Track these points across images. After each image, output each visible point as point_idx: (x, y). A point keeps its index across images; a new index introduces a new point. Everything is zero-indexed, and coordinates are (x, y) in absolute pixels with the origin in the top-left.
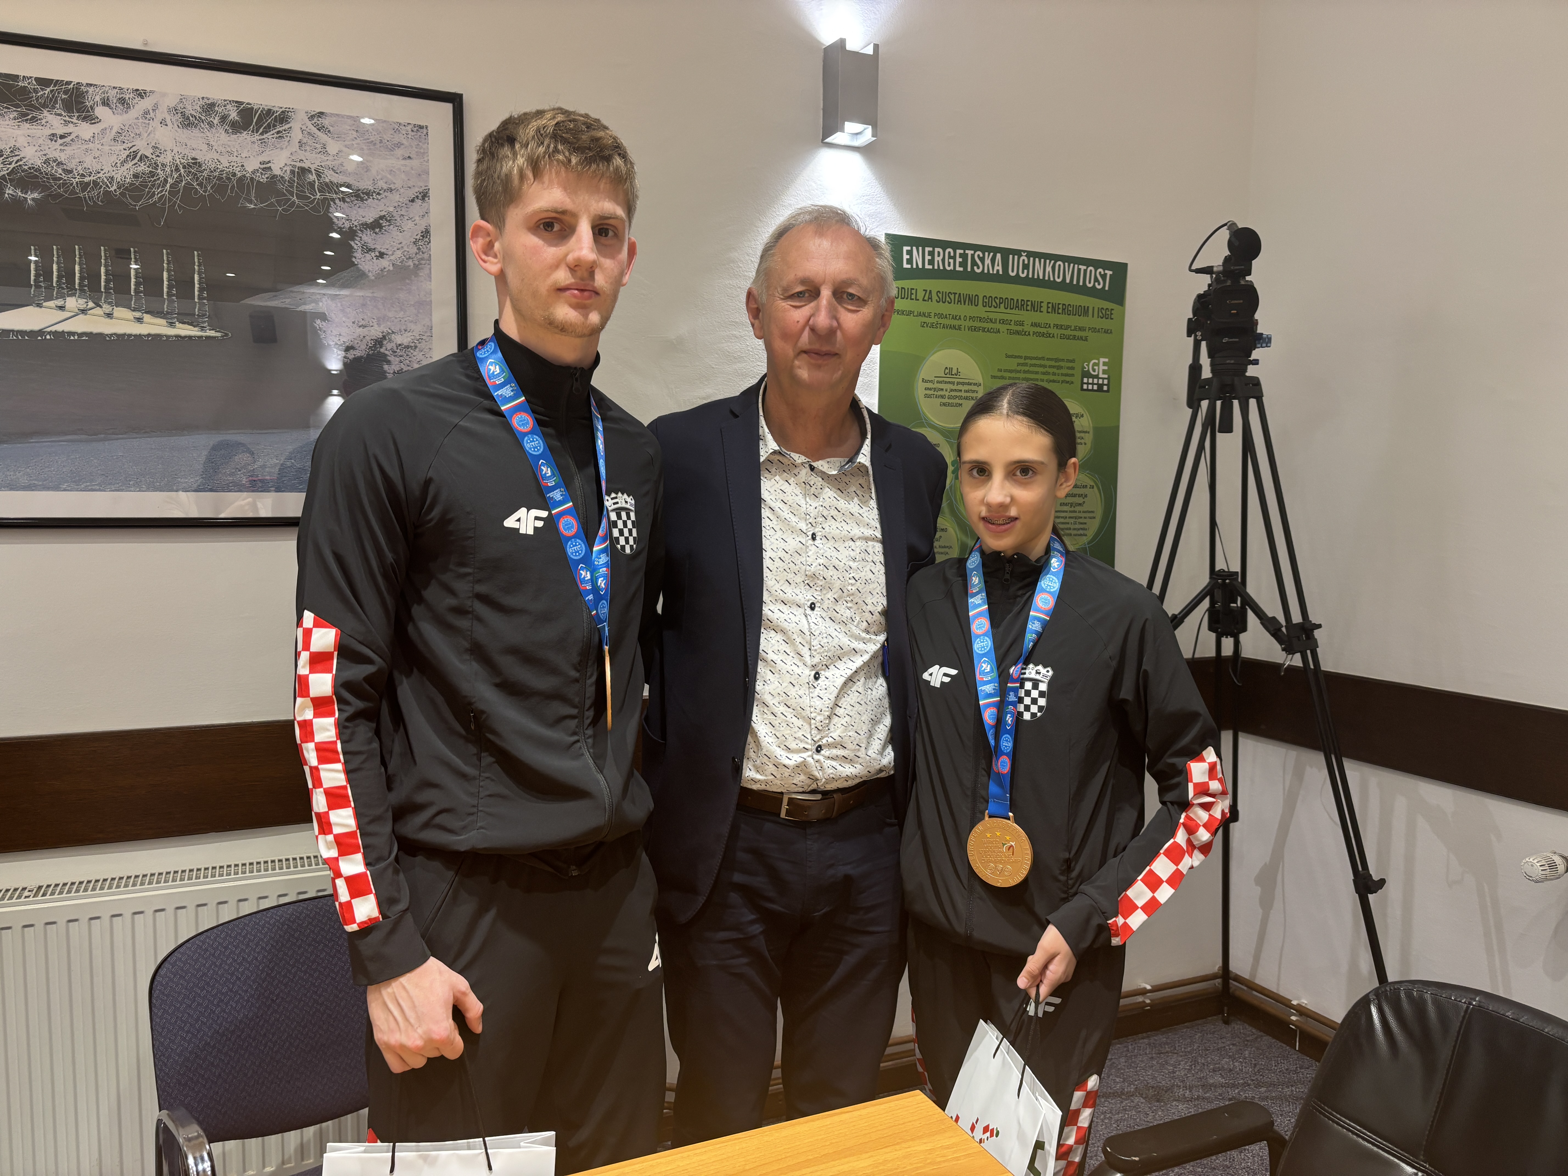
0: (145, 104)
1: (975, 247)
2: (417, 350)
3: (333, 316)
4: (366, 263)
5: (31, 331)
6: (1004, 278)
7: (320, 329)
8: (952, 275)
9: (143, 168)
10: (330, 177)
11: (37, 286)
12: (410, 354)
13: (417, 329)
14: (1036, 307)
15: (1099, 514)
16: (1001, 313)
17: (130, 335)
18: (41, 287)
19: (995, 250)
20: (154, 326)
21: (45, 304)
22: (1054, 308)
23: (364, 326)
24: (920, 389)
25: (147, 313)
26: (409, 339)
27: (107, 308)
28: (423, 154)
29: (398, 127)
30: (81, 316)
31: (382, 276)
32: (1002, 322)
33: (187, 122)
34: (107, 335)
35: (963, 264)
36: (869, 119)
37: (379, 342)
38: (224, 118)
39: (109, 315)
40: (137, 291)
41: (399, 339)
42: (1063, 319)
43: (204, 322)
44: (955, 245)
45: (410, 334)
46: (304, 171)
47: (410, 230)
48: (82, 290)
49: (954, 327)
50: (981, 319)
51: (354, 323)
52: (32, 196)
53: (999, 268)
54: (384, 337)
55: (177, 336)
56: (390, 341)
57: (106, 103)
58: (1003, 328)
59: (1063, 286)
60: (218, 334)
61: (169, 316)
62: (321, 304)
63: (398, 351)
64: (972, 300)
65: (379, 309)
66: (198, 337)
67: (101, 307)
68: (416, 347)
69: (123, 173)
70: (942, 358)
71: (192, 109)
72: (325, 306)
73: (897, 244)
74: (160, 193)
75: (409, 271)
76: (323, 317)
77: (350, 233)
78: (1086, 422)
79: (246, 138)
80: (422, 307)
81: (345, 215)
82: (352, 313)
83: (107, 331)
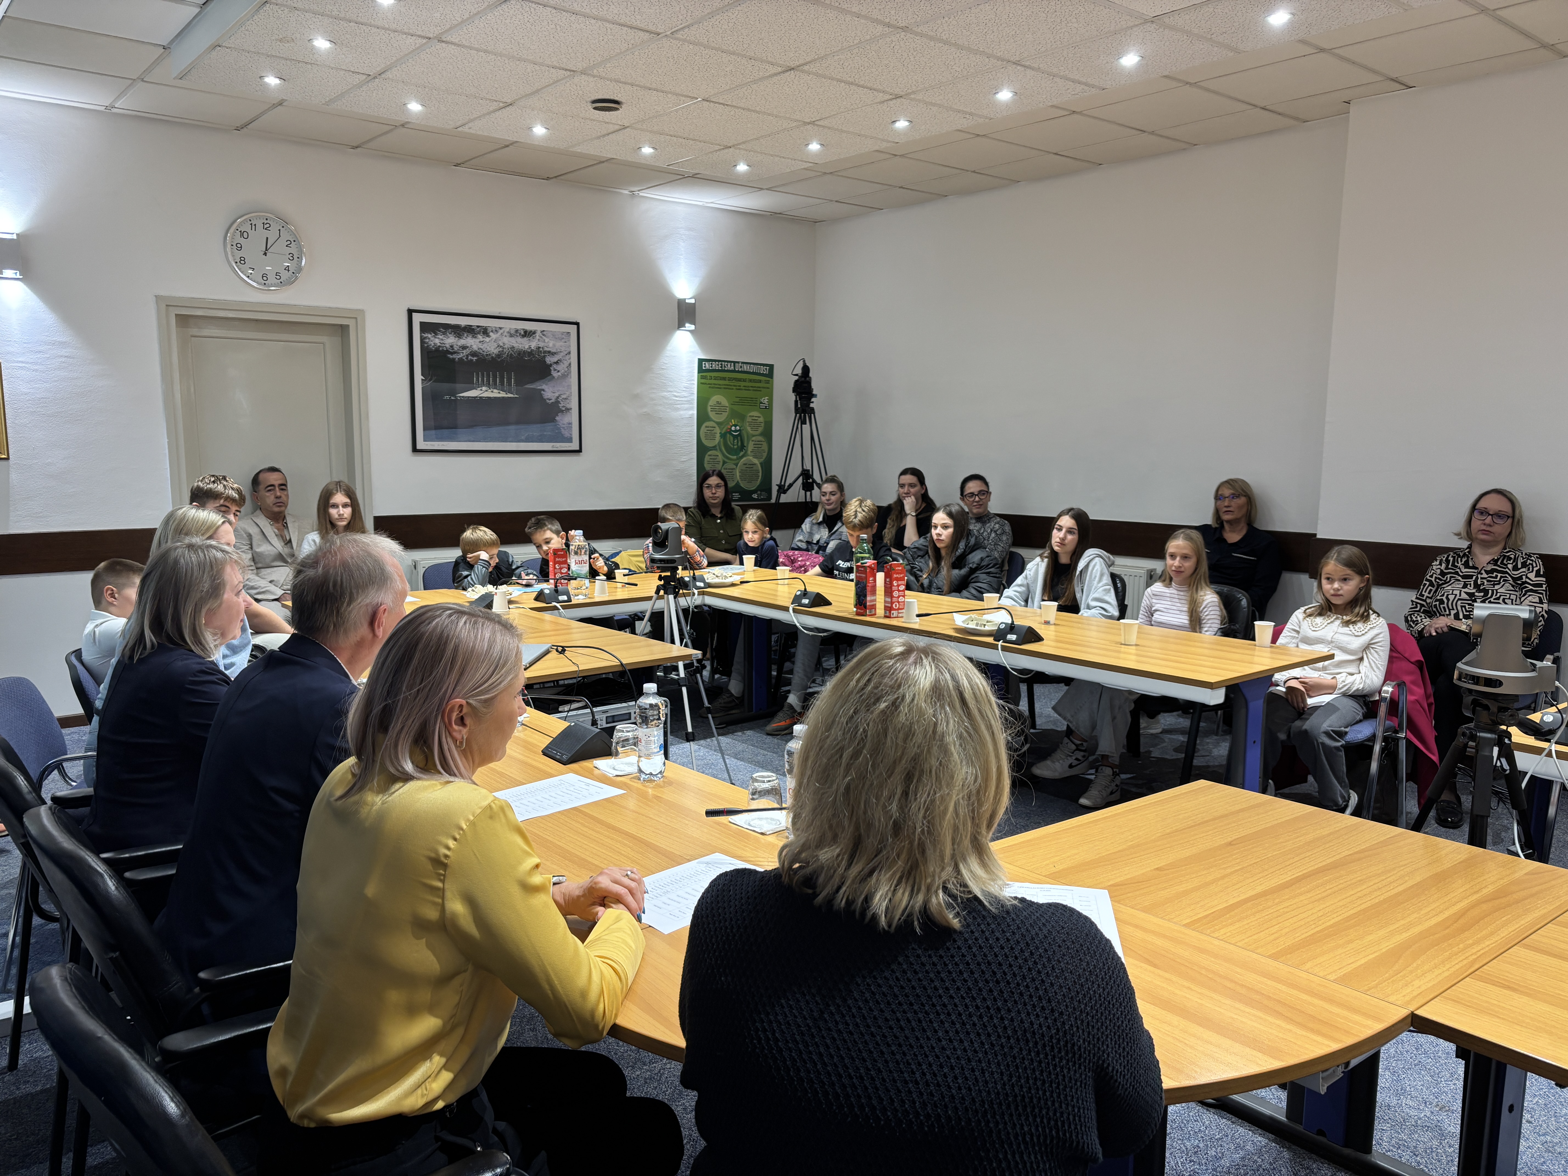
0: (501, 331)
1: (725, 361)
3: (546, 390)
4: (555, 374)
5: (474, 397)
6: (734, 371)
8: (718, 371)
9: (501, 349)
10: (546, 349)
12: (566, 401)
13: (568, 393)
14: (744, 380)
15: (767, 451)
16: (734, 383)
18: (477, 384)
19: (731, 362)
20: (503, 394)
21: (478, 389)
22: (751, 381)
23: (554, 393)
24: (709, 409)
25: (501, 391)
26: (566, 396)
27: (492, 390)
28: (569, 341)
29: (563, 333)
30: (485, 392)
31: (559, 378)
32: (734, 385)
33: (511, 336)
35: (721, 367)
36: (693, 322)
37: (558, 397)
38: (520, 334)
39: (492, 392)
40: (499, 384)
41: (563, 397)
42: (754, 384)
43: (514, 393)
44: (719, 361)
46: (539, 348)
47: (566, 364)
48: (486, 385)
49: (719, 388)
50: (727, 385)
51: (551, 392)
52: (475, 358)
53: (732, 368)
56: (560, 397)
57: (492, 332)
58: (734, 388)
59: (753, 373)
61: (506, 391)
63: (563, 400)
64: (724, 379)
65: (558, 388)
67: (490, 389)
68: (567, 399)
69: (496, 351)
70: (716, 398)
71: (513, 332)
72: (544, 387)
73: (701, 361)
74: (505, 356)
75: (566, 375)
76: (543, 390)
77: (551, 365)
78: (761, 419)
79: (525, 339)
80: (569, 387)
81: (549, 360)
82: (551, 389)
83: (491, 396)
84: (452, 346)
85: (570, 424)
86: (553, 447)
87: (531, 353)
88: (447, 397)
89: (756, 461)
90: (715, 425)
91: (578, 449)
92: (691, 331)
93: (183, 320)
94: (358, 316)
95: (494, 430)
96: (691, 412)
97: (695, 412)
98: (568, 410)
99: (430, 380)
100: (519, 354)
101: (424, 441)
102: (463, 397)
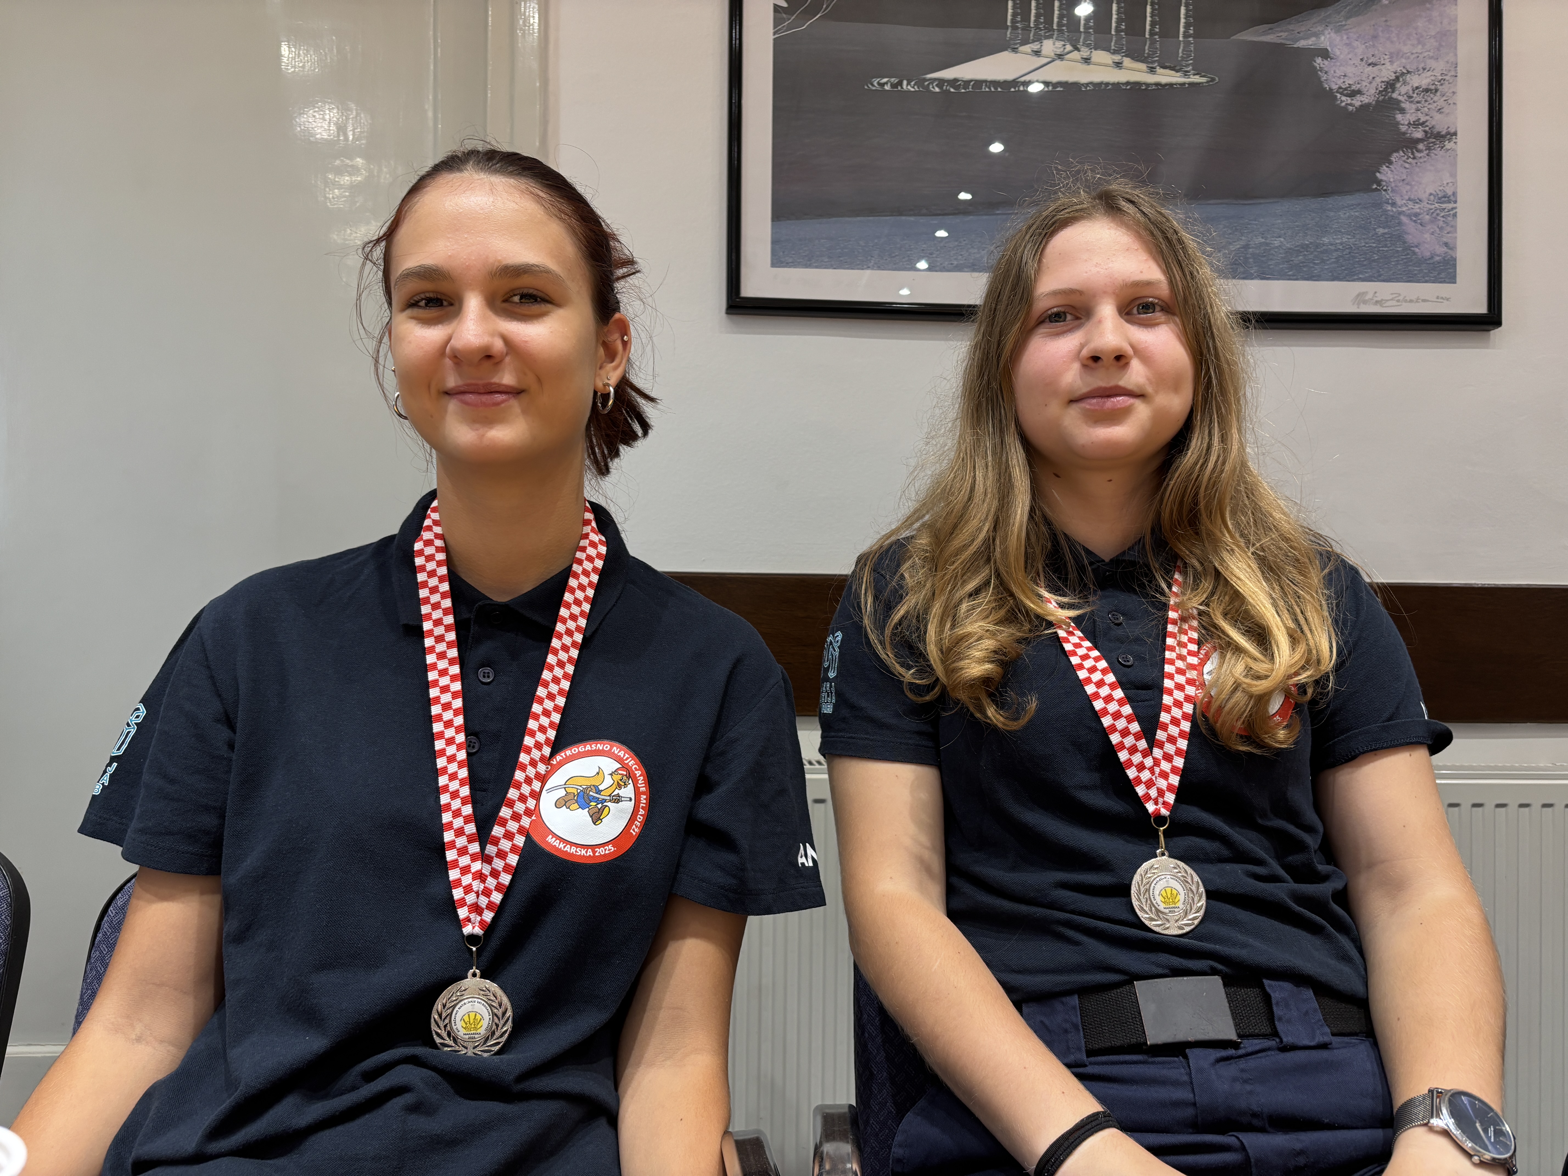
2: (1438, 94)
3: (1338, 53)
5: (1005, 82)
7: (1321, 69)
11: (1014, 28)
12: (1429, 99)
13: (1439, 67)
17: (1107, 84)
18: (1017, 28)
20: (1134, 72)
21: (1022, 49)
23: (1374, 64)
25: (1126, 56)
26: (1428, 80)
27: (1085, 52)
30: (1058, 62)
34: (1083, 85)
37: (1391, 85)
39: (1087, 61)
40: (1118, 30)
41: (1415, 81)
43: (1187, 66)
45: (1430, 73)
48: (1060, 31)
51: (1362, 60)
54: (1397, 78)
55: (1157, 84)
56: (1405, 83)
60: (1204, 80)
61: (1150, 60)
62: (1322, 38)
63: (1415, 95)
65: (1392, 42)
66: (1180, 84)
67: (1078, 50)
68: (1436, 90)
72: (1327, 39)
76: (1325, 54)
80: (1447, 39)
82: (1360, 48)
83: (1084, 80)
85: (1448, 198)
86: (1360, 298)
88: (888, 82)
91: (1480, 307)
98: (1440, 138)
99: (811, 12)
101: (777, 261)
102: (954, 82)
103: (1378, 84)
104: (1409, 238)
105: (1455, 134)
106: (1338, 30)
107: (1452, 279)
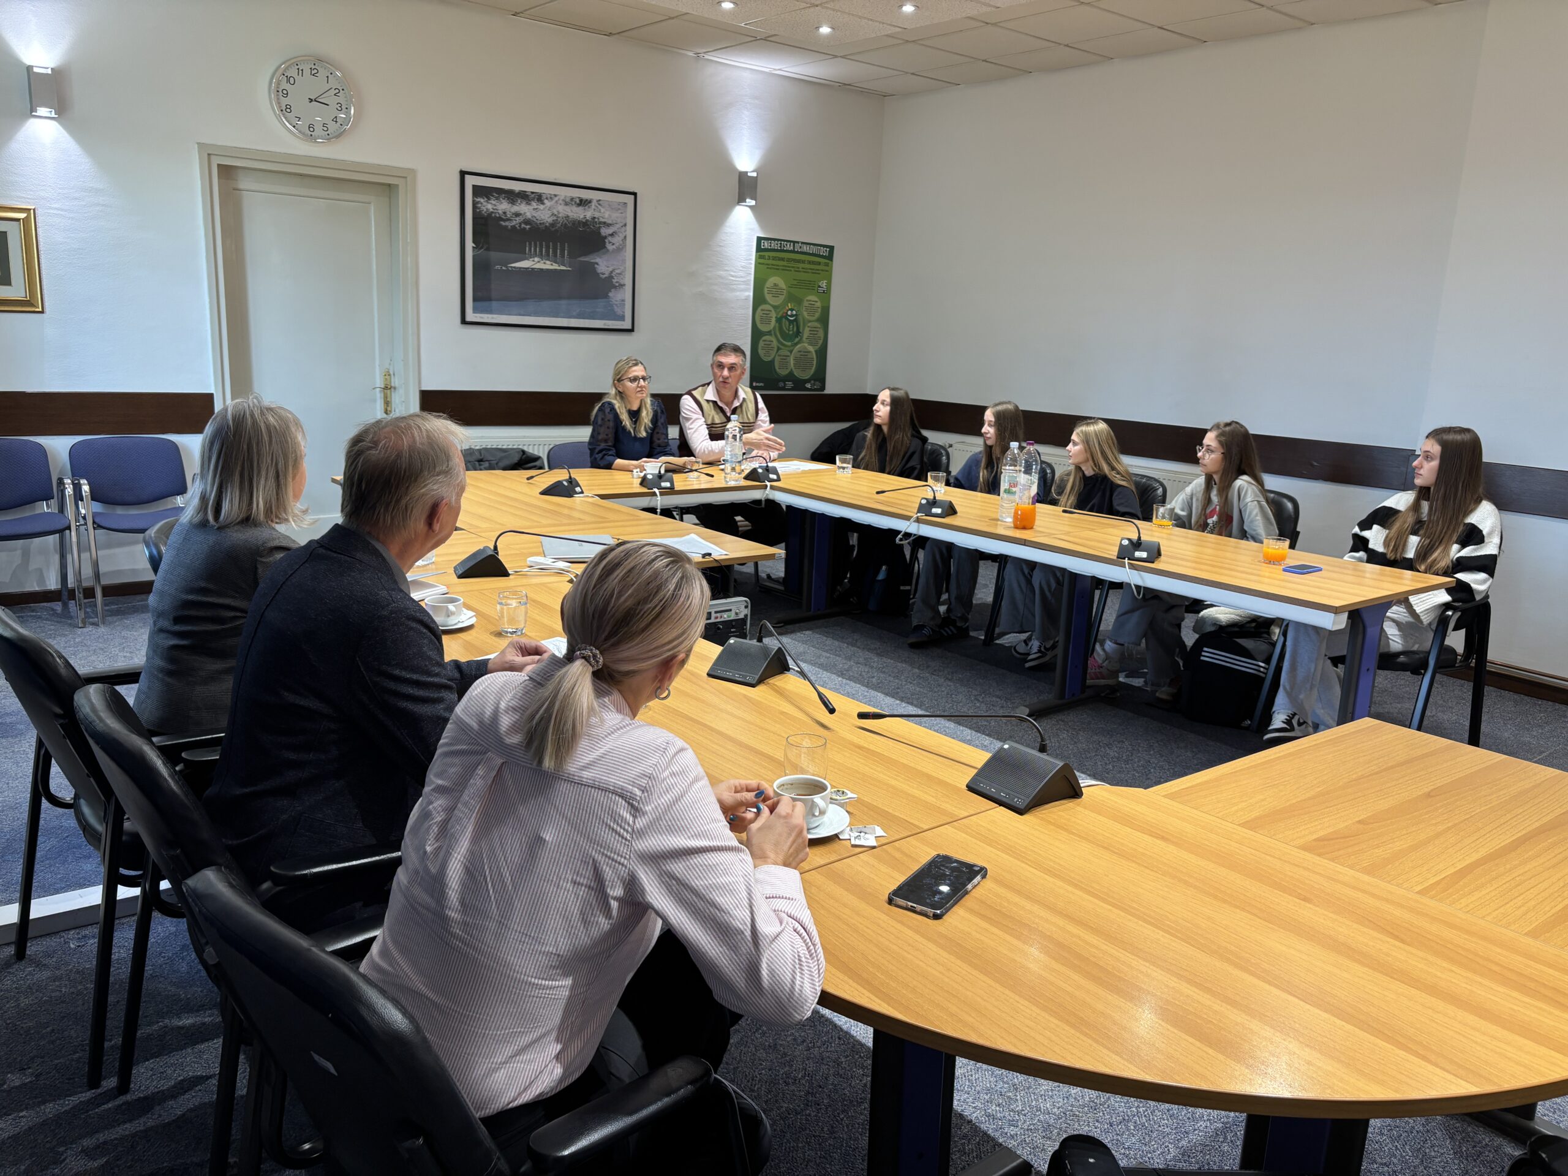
0: (557, 199)
1: (784, 241)
3: (600, 264)
4: (610, 247)
5: (526, 268)
6: (793, 252)
7: (596, 268)
8: (777, 250)
9: (555, 218)
10: (602, 220)
12: (620, 276)
13: (622, 268)
14: (803, 262)
15: (822, 338)
16: (792, 264)
17: (550, 269)
18: (529, 254)
19: (791, 242)
20: (555, 267)
21: (530, 259)
22: (810, 262)
23: (608, 267)
24: (766, 290)
25: (554, 262)
27: (544, 261)
28: (625, 212)
29: (619, 203)
30: (538, 263)
31: (614, 251)
32: (793, 267)
33: (566, 204)
35: (781, 247)
36: (753, 197)
37: (611, 272)
38: (575, 202)
39: (545, 263)
40: (552, 256)
41: (618, 271)
42: (812, 266)
43: (567, 265)
44: (778, 240)
45: (620, 270)
46: (595, 218)
47: (622, 236)
48: (539, 255)
49: (777, 269)
50: (786, 266)
51: (605, 266)
52: (528, 227)
53: (792, 248)
55: (561, 270)
56: (614, 272)
57: (547, 199)
58: (792, 269)
59: (813, 254)
60: (571, 269)
61: (559, 263)
63: (617, 275)
64: (782, 259)
65: (612, 262)
66: (565, 270)
68: (622, 274)
69: (550, 220)
70: (774, 280)
71: (568, 200)
72: (598, 260)
73: (759, 239)
74: (559, 225)
75: (620, 249)
76: (597, 264)
77: (605, 237)
78: (819, 304)
79: (581, 208)
80: (624, 261)
81: (604, 231)
82: (605, 263)
83: (544, 268)
84: (505, 213)
85: (623, 301)
86: (605, 324)
87: (585, 223)
88: (499, 267)
89: (811, 349)
90: (771, 309)
91: (630, 327)
92: (750, 207)
93: (227, 172)
94: (407, 176)
95: (546, 304)
96: (747, 294)
97: (751, 294)
98: (622, 286)
99: (482, 248)
100: (573, 224)
101: (474, 313)
102: (514, 267)
103: (609, 272)
104: (616, 310)
105: (624, 285)
106: (601, 258)
107: (624, 320)
